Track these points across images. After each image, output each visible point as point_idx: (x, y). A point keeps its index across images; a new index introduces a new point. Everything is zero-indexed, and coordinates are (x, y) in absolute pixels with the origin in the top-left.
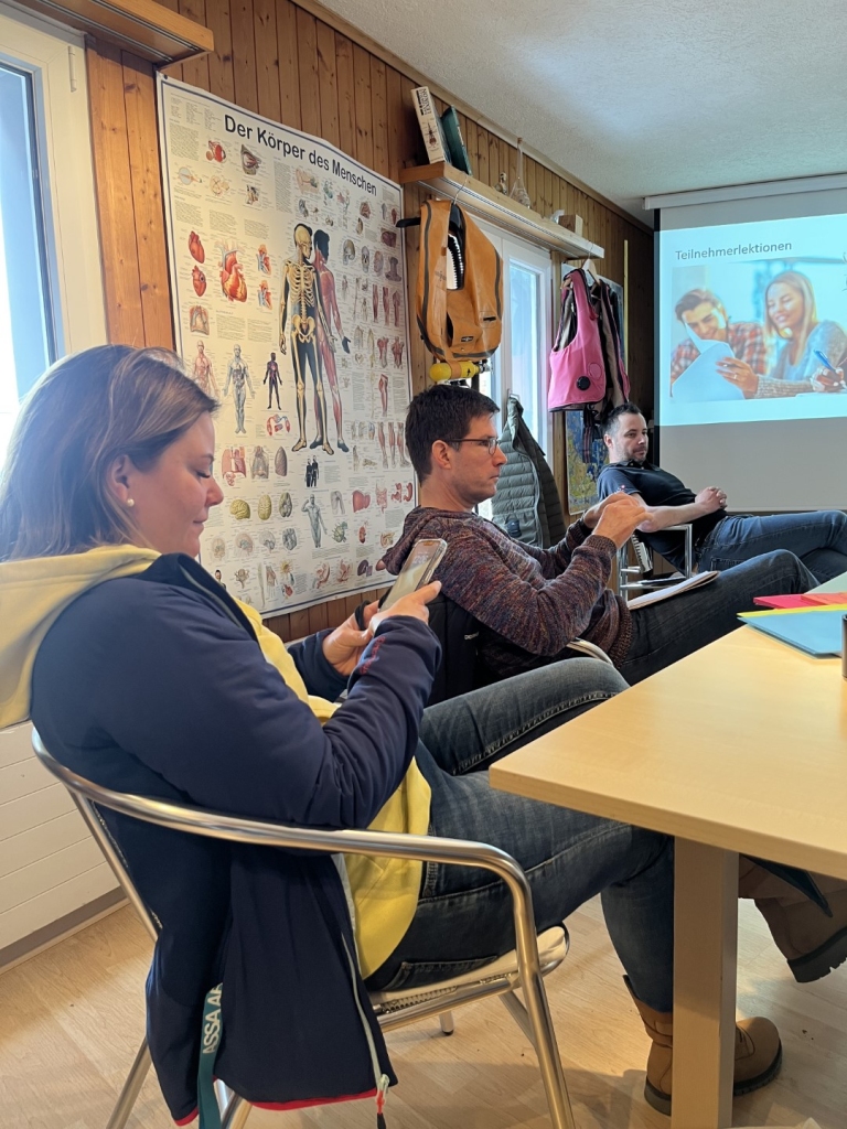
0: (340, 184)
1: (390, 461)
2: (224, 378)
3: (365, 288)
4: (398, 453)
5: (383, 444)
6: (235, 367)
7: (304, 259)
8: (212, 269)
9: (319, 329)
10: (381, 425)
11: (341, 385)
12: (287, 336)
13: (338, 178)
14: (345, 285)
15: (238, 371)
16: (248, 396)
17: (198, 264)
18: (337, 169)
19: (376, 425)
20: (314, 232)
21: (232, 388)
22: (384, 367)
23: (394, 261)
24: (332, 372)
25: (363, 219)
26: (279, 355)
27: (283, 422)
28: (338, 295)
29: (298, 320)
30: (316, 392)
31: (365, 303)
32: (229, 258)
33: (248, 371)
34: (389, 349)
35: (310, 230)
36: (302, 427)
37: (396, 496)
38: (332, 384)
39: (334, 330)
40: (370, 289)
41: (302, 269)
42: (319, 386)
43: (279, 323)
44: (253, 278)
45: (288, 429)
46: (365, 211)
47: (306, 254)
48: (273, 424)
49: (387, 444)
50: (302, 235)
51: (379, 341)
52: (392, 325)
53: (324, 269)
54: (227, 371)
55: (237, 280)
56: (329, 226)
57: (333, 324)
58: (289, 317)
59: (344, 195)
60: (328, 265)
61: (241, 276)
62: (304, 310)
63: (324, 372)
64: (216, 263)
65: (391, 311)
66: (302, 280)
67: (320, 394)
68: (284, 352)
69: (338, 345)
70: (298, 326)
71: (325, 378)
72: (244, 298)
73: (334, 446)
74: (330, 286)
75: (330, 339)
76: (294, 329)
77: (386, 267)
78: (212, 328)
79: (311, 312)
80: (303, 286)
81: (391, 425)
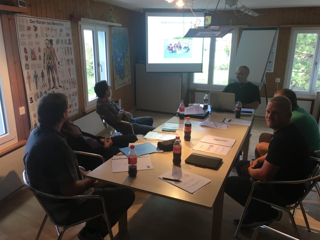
0: (54, 27)
1: (71, 87)
2: (33, 78)
3: (63, 49)
4: (73, 85)
5: (70, 84)
6: (35, 75)
7: (48, 47)
8: (29, 54)
9: (52, 62)
10: (70, 79)
11: (58, 72)
12: (45, 65)
13: (54, 26)
14: (58, 50)
15: (36, 76)
16: (38, 80)
17: (26, 54)
18: (53, 24)
19: (69, 80)
20: (49, 40)
21: (35, 80)
22: (69, 66)
23: (70, 40)
24: (56, 71)
25: (61, 33)
26: (44, 70)
27: (45, 85)
28: (56, 52)
29: (47, 61)
30: (52, 76)
31: (63, 52)
32: (32, 51)
33: (38, 75)
34: (70, 61)
35: (48, 40)
36: (50, 85)
37: (73, 95)
38: (56, 73)
39: (56, 61)
40: (64, 48)
41: (47, 49)
42: (53, 75)
43: (43, 63)
44: (37, 54)
45: (46, 86)
46: (61, 30)
47: (48, 46)
48: (43, 86)
49: (71, 83)
50: (47, 42)
51: (67, 60)
52: (70, 55)
53: (52, 47)
54: (33, 76)
55: (34, 56)
56: (53, 38)
57: (55, 60)
58: (45, 61)
59: (56, 29)
60: (53, 47)
61: (35, 55)
62: (48, 59)
63: (54, 71)
64: (30, 53)
65: (70, 52)
66: (48, 52)
67: (53, 76)
68: (45, 69)
69: (57, 64)
70: (47, 63)
71: (55, 73)
72: (36, 60)
73: (58, 87)
74: (54, 51)
75: (55, 63)
76: (46, 63)
77: (68, 42)
78: (30, 68)
79: (50, 58)
80: (48, 53)
81: (72, 79)
